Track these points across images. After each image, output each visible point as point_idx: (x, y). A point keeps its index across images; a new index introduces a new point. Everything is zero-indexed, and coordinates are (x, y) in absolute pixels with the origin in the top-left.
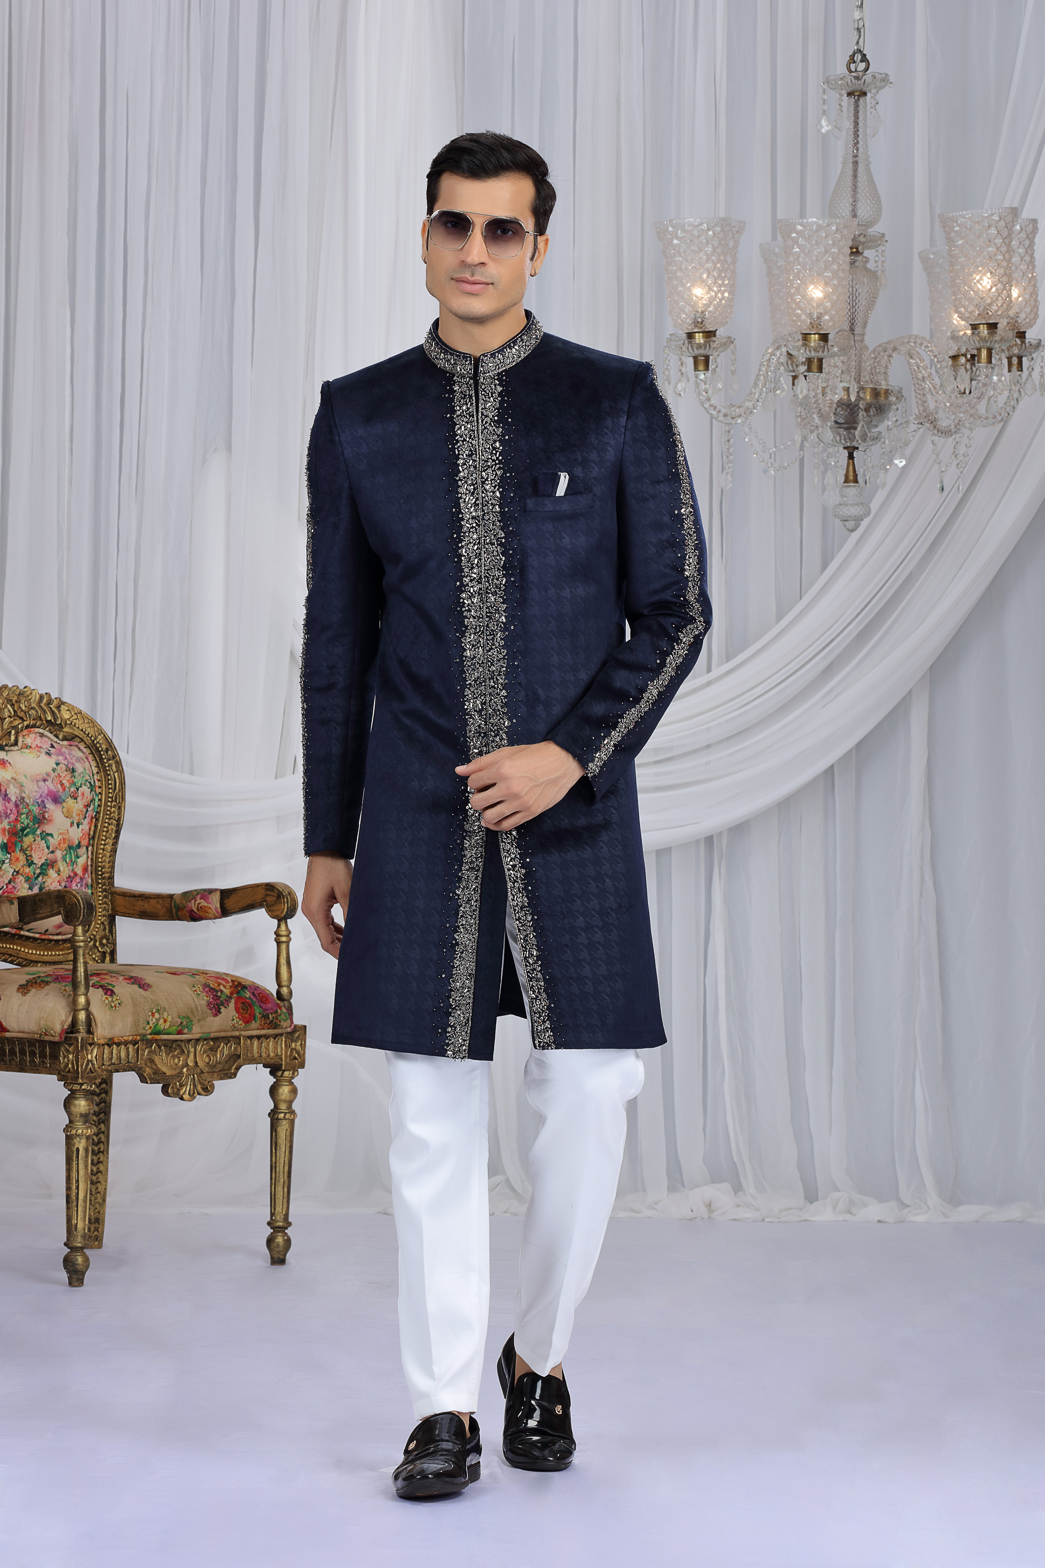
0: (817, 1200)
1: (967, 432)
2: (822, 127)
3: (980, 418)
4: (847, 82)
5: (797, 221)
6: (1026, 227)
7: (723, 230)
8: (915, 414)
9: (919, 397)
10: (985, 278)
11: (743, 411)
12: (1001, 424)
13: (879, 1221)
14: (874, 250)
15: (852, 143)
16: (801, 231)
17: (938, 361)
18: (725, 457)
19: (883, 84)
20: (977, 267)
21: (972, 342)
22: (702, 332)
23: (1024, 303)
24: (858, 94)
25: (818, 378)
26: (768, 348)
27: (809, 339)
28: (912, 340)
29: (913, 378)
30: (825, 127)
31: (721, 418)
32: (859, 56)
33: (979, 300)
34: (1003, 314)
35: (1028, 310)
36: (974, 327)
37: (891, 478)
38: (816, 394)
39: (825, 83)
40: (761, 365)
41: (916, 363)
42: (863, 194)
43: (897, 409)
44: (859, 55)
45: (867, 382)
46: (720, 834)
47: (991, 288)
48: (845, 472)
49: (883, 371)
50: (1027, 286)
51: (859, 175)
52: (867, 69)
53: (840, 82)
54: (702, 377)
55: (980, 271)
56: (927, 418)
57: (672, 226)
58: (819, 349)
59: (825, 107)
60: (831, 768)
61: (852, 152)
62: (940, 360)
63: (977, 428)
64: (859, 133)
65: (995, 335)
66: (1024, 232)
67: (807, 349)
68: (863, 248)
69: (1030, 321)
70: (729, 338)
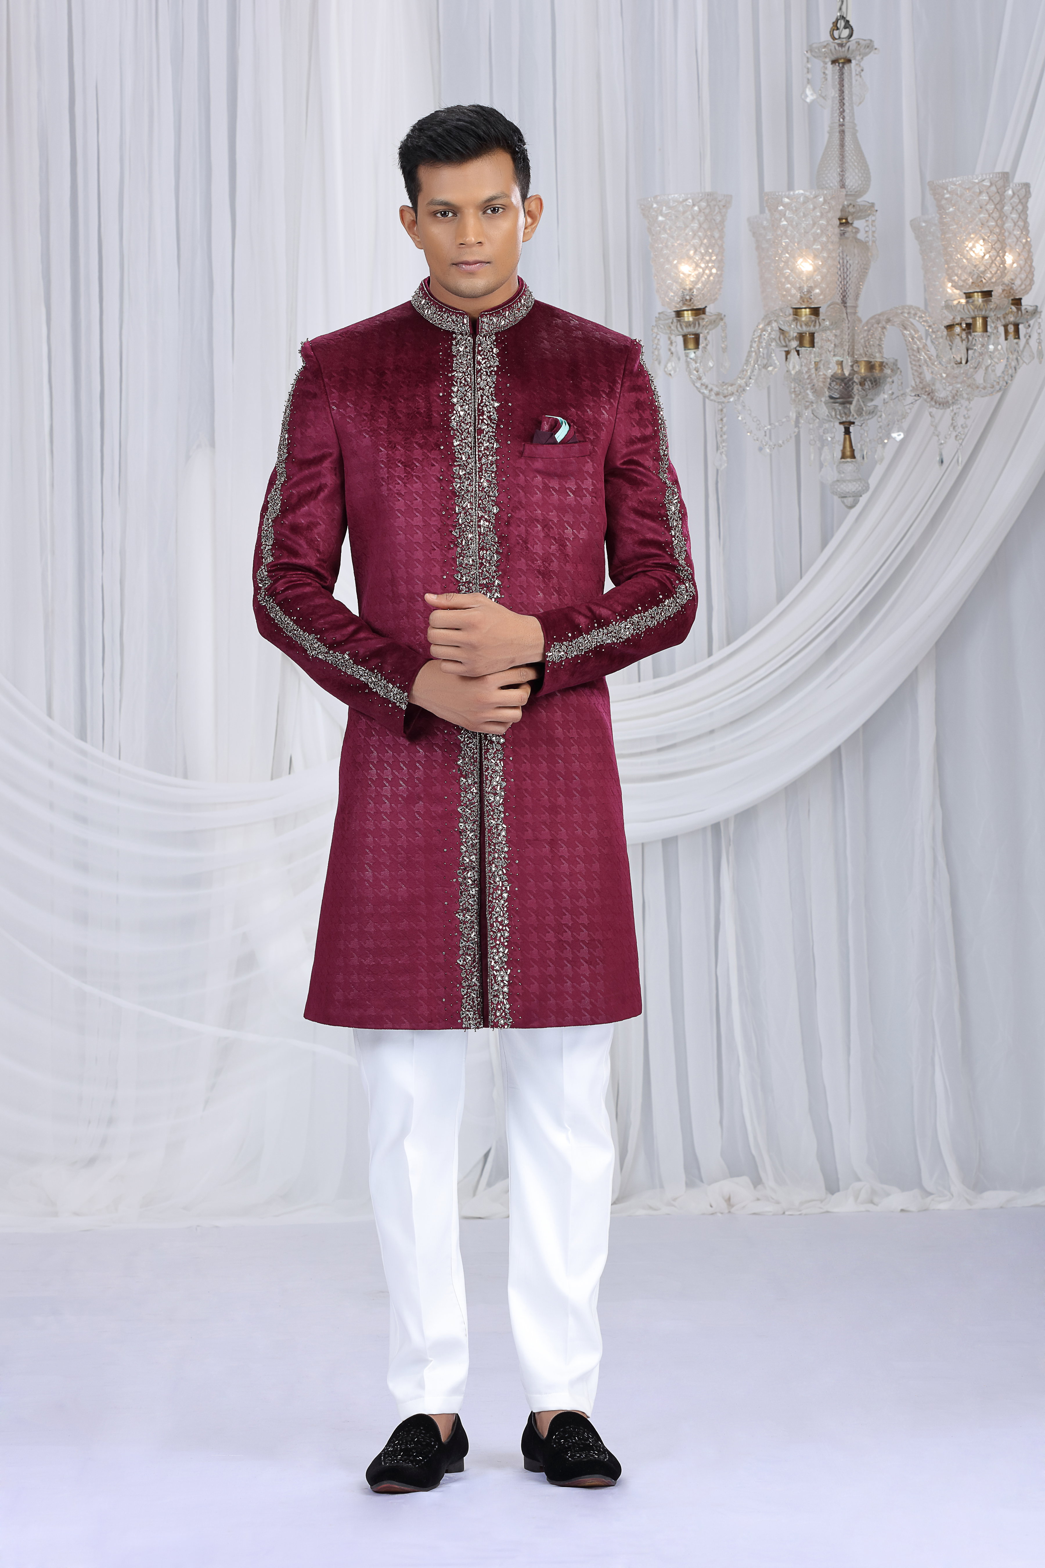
0: (838, 1190)
1: (965, 403)
2: (806, 96)
3: (978, 387)
4: (831, 50)
5: (784, 194)
6: (1018, 191)
7: (708, 205)
8: (912, 386)
9: (915, 368)
10: (977, 245)
11: (736, 389)
12: (999, 394)
13: (902, 1210)
14: (864, 220)
15: (838, 111)
16: (788, 204)
17: (933, 332)
18: (719, 436)
19: (867, 50)
20: (970, 234)
21: (966, 311)
22: (691, 310)
23: (1019, 269)
24: (842, 62)
25: (810, 353)
26: (759, 324)
27: (799, 314)
28: (906, 311)
29: (908, 350)
30: (810, 96)
31: (713, 397)
32: (842, 23)
33: (973, 268)
34: (998, 281)
35: (1023, 276)
36: (968, 296)
37: (888, 453)
38: (809, 369)
39: (809, 52)
40: (753, 341)
41: (911, 334)
42: (851, 164)
43: (893, 382)
44: (842, 21)
45: (861, 355)
46: (727, 821)
47: (984, 255)
48: (841, 448)
49: (877, 343)
50: (1022, 252)
51: (846, 144)
52: (851, 35)
53: (823, 50)
54: (692, 355)
55: (973, 239)
56: (924, 390)
57: (657, 203)
58: (810, 324)
59: (810, 76)
60: (838, 750)
61: (837, 121)
62: (935, 330)
63: (976, 398)
64: (845, 101)
65: (990, 303)
66: (1016, 196)
67: (799, 324)
68: (853, 219)
69: (1025, 288)
70: (719, 314)
